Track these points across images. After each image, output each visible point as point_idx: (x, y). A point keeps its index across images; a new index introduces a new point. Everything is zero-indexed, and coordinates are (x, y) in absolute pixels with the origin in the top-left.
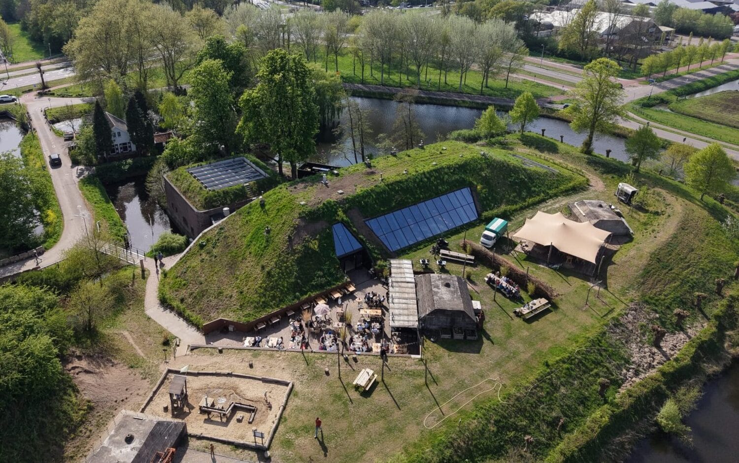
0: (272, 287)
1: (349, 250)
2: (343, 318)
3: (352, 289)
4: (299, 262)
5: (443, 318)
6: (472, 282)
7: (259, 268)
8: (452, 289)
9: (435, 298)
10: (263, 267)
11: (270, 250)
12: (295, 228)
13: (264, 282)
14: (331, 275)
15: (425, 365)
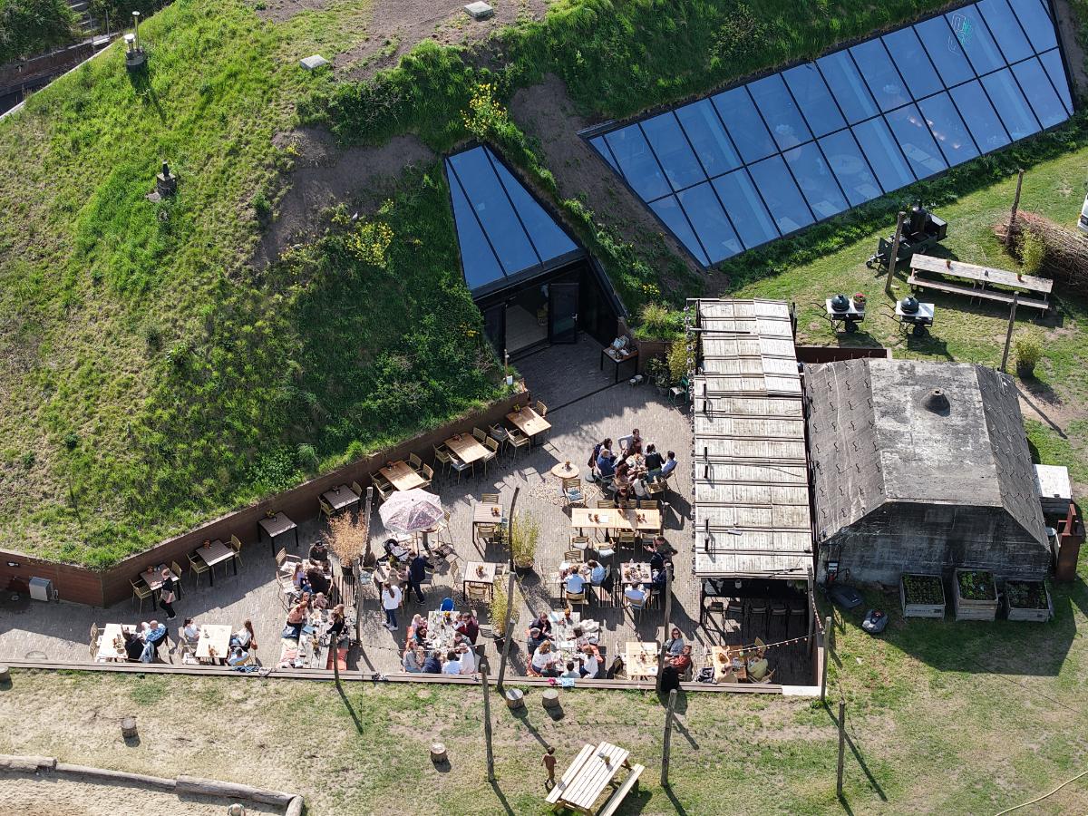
0: (197, 423)
1: (519, 262)
2: (498, 546)
3: (534, 424)
4: (307, 316)
5: (913, 539)
6: (1040, 389)
7: (140, 343)
8: (955, 419)
9: (887, 458)
10: (155, 341)
11: (180, 267)
12: (284, 173)
13: (163, 401)
14: (446, 369)
15: (840, 723)
